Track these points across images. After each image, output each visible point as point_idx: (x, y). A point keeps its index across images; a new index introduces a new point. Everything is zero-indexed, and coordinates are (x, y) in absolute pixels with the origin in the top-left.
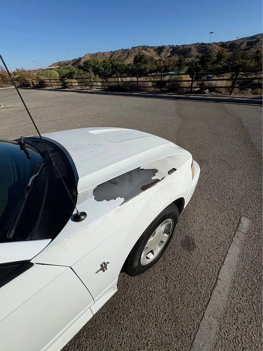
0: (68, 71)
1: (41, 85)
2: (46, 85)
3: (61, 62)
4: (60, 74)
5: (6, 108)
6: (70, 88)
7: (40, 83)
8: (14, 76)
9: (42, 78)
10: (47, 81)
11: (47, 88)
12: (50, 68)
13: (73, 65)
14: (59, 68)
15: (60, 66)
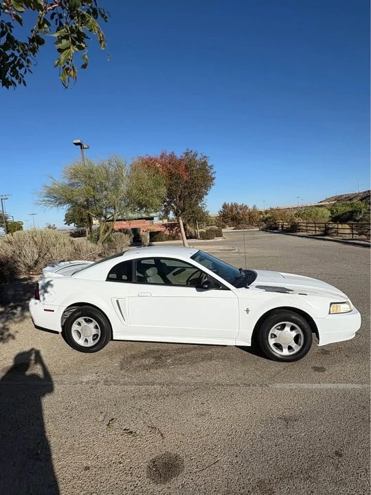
0: (349, 209)
1: (293, 229)
2: (299, 229)
3: (341, 196)
4: (332, 213)
5: (239, 253)
6: (332, 236)
7: (292, 226)
8: (265, 216)
9: (297, 220)
10: (303, 224)
11: (298, 234)
12: (321, 204)
13: (361, 200)
14: (334, 205)
15: (338, 201)
